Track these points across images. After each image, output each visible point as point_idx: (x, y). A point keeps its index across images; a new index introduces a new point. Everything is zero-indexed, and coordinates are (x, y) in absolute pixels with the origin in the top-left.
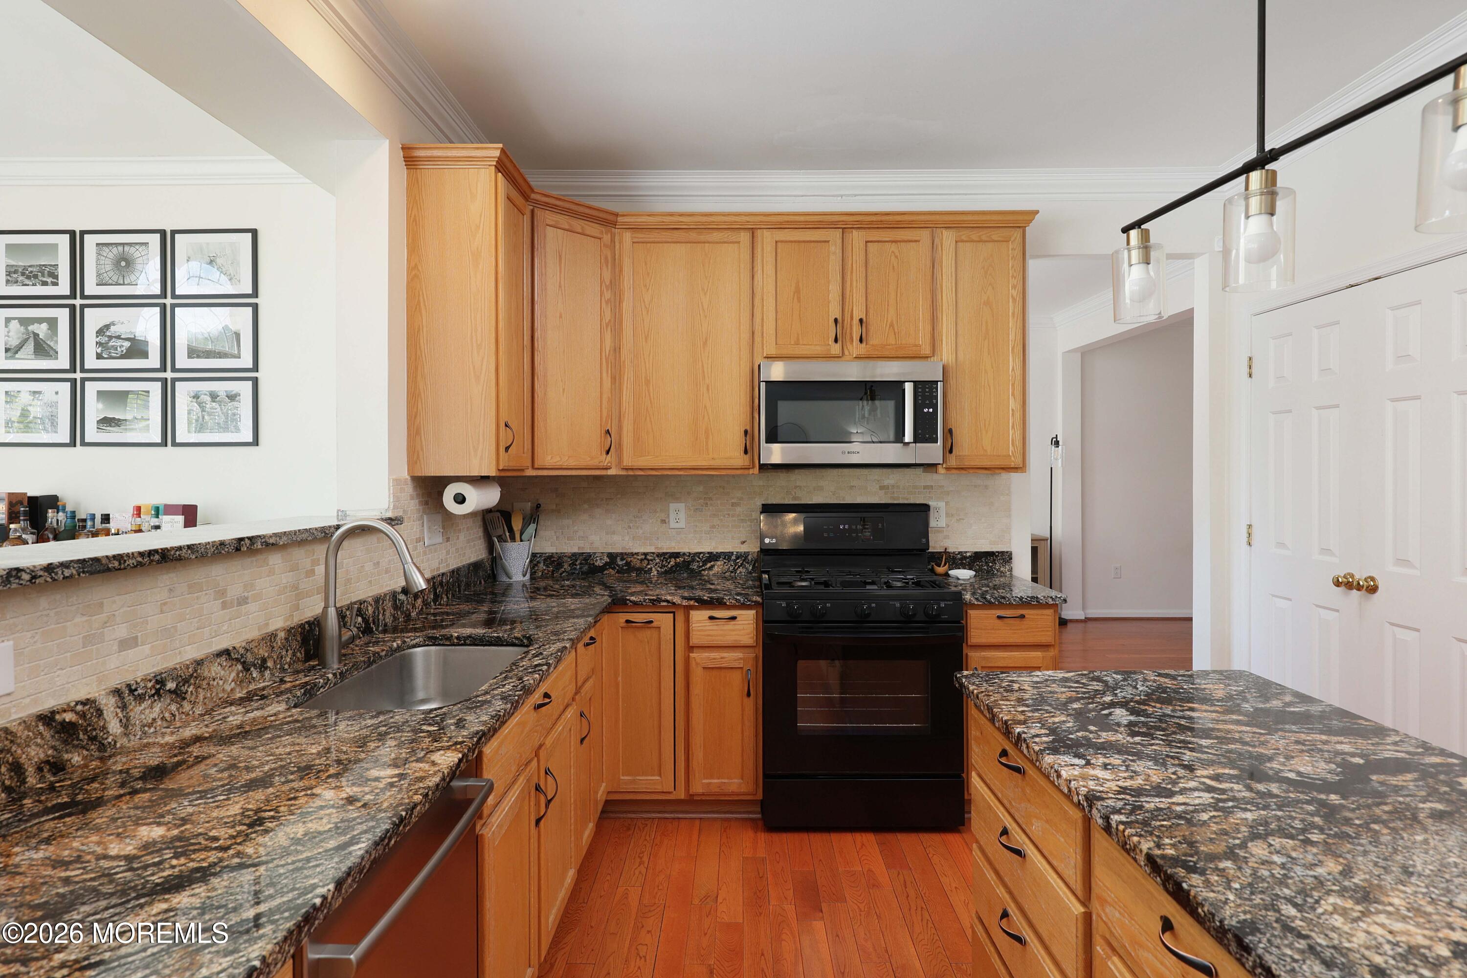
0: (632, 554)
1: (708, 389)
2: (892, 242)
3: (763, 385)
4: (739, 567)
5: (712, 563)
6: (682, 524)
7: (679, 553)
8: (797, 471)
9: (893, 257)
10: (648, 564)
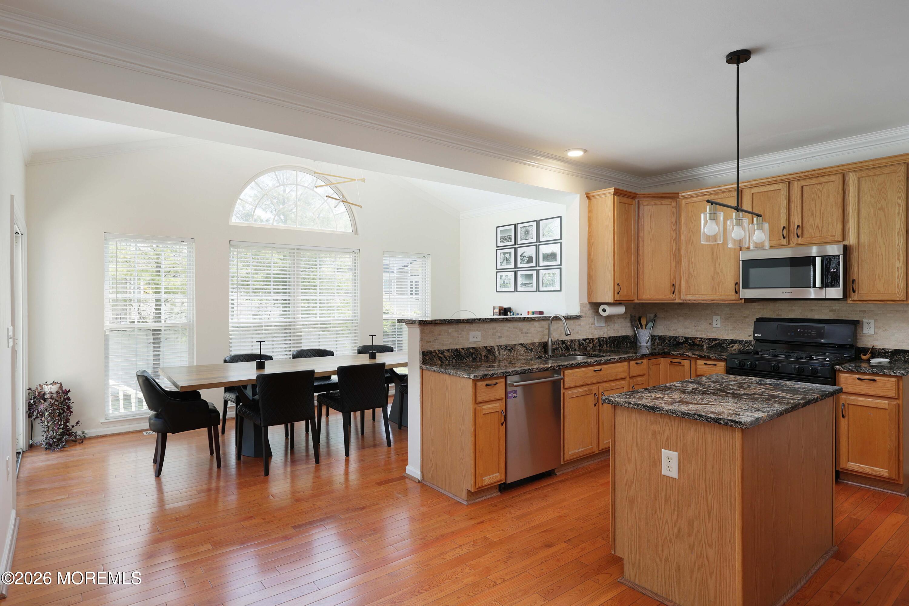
0: (695, 338)
1: (719, 265)
2: (818, 184)
3: (741, 262)
4: (747, 347)
5: (733, 345)
6: (719, 326)
7: (717, 339)
8: (779, 301)
9: (818, 192)
10: (702, 343)
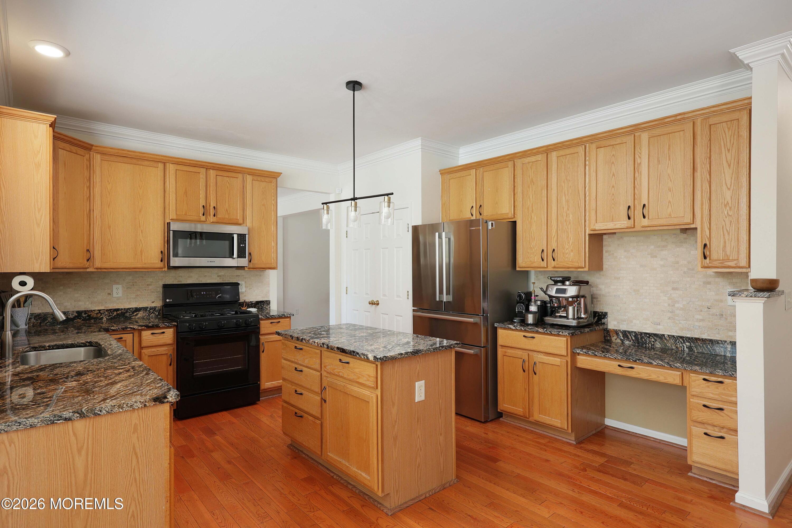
0: (92, 311)
1: (142, 232)
2: (227, 177)
3: (171, 232)
4: (151, 314)
5: (137, 313)
6: (120, 295)
7: (119, 309)
9: (227, 183)
10: (101, 315)
